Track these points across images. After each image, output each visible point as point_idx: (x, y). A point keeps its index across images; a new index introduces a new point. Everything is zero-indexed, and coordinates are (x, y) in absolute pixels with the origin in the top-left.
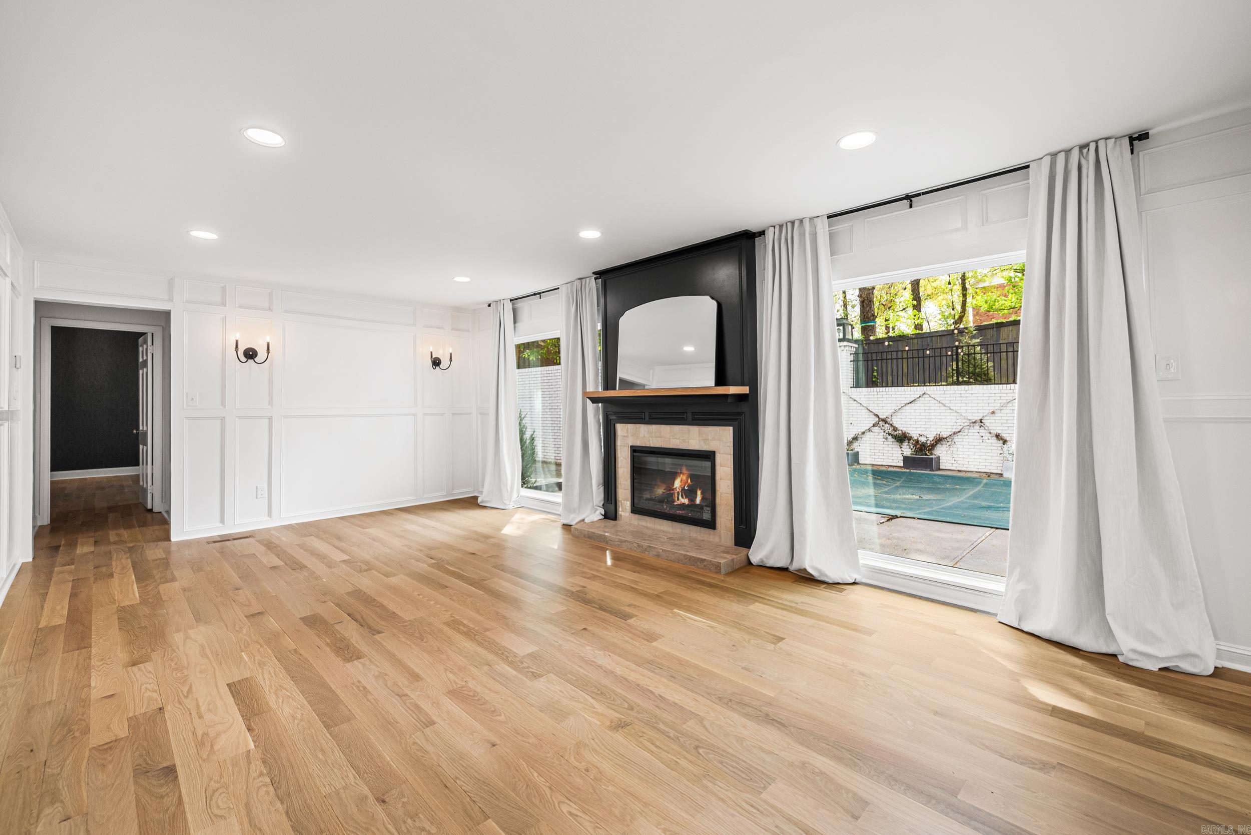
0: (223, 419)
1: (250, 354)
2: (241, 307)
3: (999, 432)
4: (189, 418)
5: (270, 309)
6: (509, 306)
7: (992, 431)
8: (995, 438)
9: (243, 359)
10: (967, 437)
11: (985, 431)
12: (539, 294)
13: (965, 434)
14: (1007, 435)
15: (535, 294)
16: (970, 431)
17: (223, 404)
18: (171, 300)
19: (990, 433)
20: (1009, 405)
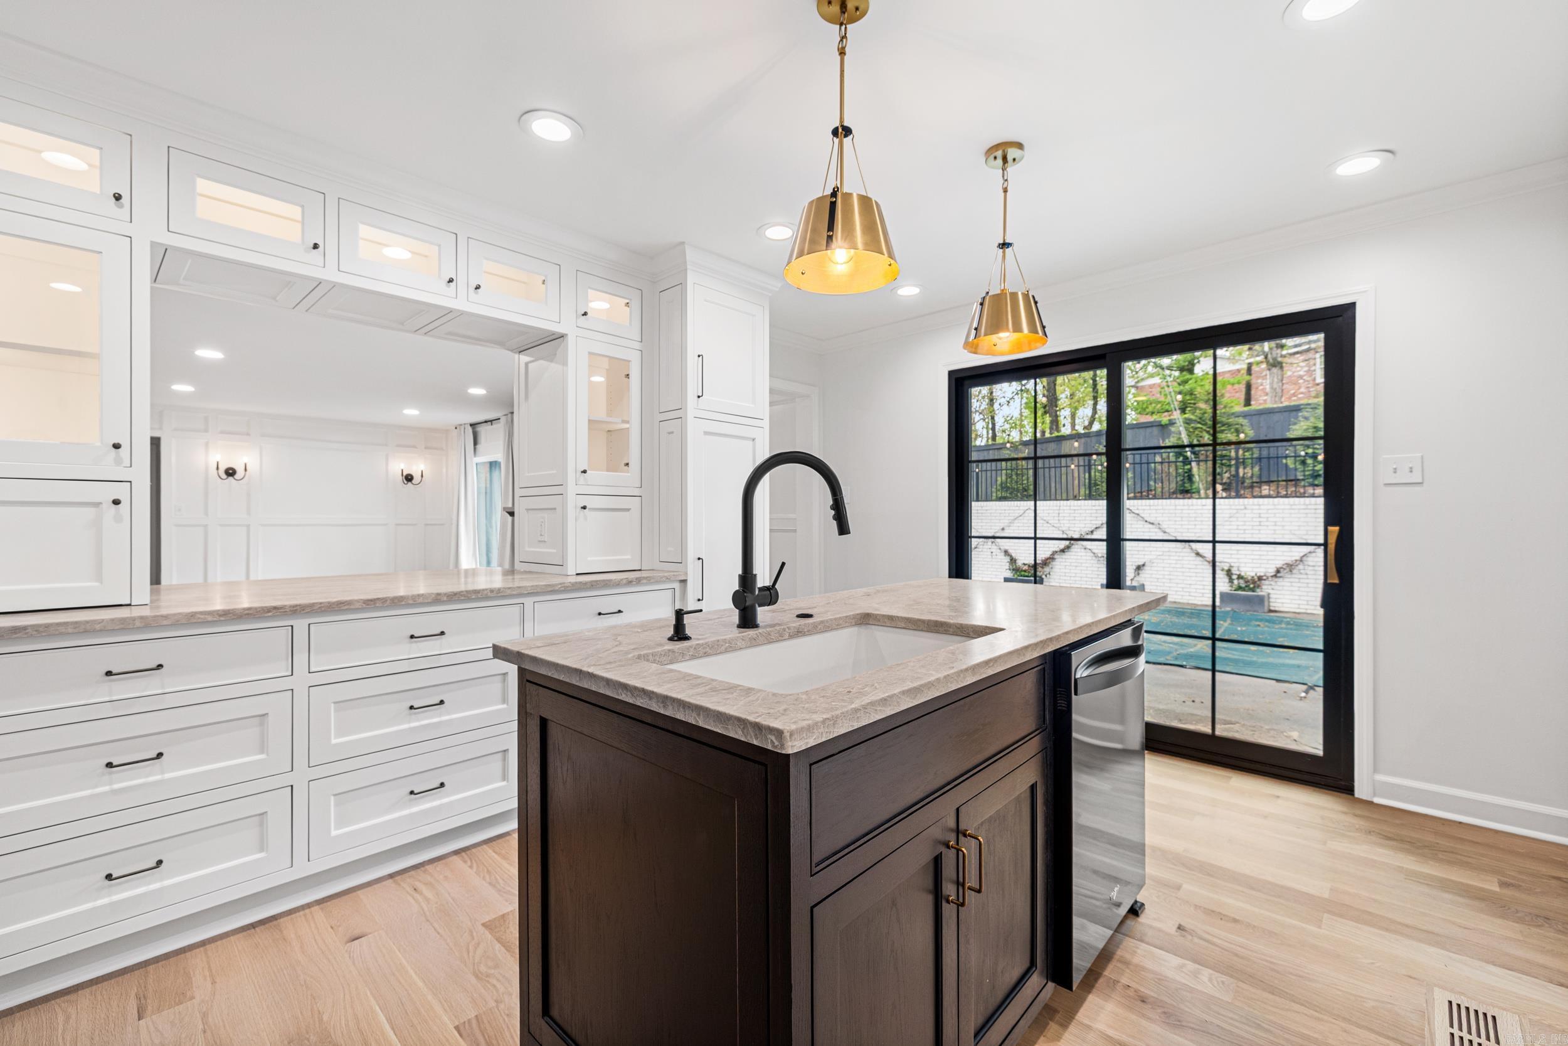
0: (206, 526)
1: (230, 473)
2: (222, 432)
3: (1007, 548)
4: (177, 526)
5: (248, 434)
6: (470, 430)
7: (1001, 548)
8: (1003, 554)
9: (224, 476)
10: (982, 553)
11: (996, 547)
12: (491, 421)
13: (980, 550)
14: (1014, 551)
15: (486, 422)
16: (984, 547)
17: (206, 514)
18: (161, 428)
19: (1000, 549)
20: (1016, 521)
